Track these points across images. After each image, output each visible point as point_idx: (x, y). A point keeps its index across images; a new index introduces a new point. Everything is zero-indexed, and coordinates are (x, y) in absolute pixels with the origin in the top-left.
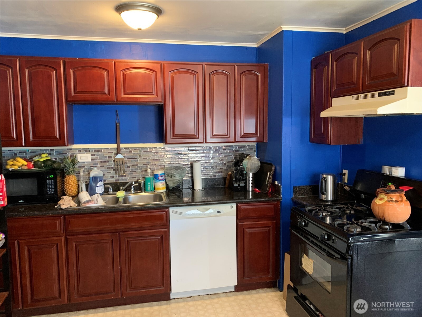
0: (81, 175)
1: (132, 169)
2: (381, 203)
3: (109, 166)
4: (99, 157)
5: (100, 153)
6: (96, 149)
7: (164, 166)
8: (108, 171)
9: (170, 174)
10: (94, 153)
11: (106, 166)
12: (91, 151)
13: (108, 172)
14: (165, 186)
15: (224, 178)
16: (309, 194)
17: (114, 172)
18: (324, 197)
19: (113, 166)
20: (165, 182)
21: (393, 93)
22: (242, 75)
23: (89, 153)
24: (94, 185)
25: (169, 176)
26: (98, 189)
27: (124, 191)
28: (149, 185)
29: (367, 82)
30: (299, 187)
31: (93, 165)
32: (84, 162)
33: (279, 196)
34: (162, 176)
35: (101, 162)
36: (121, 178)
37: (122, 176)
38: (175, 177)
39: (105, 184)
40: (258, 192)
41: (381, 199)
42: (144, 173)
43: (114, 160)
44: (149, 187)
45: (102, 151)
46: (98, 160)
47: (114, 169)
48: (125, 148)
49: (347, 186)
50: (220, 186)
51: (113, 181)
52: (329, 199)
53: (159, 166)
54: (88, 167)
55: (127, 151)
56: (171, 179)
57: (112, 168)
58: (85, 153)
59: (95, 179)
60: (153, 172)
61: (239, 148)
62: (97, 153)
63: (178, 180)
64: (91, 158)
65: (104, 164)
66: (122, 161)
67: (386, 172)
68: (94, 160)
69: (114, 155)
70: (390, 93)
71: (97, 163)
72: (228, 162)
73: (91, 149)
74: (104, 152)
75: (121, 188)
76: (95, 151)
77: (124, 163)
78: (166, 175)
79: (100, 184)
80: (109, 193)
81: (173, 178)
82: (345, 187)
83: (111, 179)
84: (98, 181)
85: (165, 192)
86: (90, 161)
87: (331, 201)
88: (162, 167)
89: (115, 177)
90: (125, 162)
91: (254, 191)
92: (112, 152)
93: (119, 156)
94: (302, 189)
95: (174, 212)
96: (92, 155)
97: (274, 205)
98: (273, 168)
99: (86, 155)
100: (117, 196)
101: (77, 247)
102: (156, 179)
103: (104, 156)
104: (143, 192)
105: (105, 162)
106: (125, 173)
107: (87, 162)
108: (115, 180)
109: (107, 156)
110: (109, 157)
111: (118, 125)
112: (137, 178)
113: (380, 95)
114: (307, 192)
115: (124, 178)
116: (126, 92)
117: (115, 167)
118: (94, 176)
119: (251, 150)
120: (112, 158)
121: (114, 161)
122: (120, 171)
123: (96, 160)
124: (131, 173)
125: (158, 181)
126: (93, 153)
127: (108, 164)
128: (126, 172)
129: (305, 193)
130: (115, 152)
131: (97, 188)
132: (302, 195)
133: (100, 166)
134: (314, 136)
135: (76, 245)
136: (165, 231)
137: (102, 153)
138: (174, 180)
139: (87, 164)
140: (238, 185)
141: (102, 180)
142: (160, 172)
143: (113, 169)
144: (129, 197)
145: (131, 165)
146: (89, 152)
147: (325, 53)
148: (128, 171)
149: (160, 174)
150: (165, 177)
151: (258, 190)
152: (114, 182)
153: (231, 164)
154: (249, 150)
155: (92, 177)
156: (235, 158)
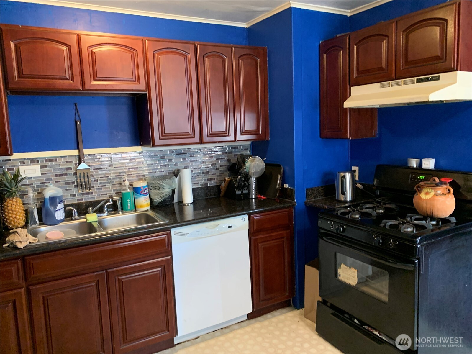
0: (30, 196)
1: (101, 183)
2: (429, 198)
3: (68, 181)
4: (53, 169)
5: (54, 164)
6: (47, 158)
7: (144, 176)
8: (67, 188)
9: (157, 186)
10: (46, 164)
11: (65, 181)
12: (40, 162)
13: (67, 190)
14: (149, 202)
15: (218, 185)
16: (321, 196)
17: (76, 188)
18: (342, 198)
19: (73, 181)
20: (149, 197)
21: (438, 78)
22: (240, 59)
23: (38, 165)
24: (51, 208)
25: (156, 188)
26: (59, 214)
27: (95, 214)
28: (129, 203)
29: (402, 68)
30: (312, 188)
31: (45, 182)
32: (31, 178)
33: (292, 201)
34: (146, 189)
35: (56, 175)
36: (85, 197)
37: (87, 194)
38: (163, 189)
39: (65, 206)
40: (262, 199)
41: (427, 194)
42: (117, 187)
43: (74, 172)
44: (129, 205)
45: (57, 161)
46: (52, 173)
47: (76, 184)
48: (89, 155)
49: (359, 183)
50: (213, 196)
51: (75, 201)
52: (348, 199)
53: (137, 176)
54: (37, 184)
55: (93, 159)
56: (159, 191)
57: (73, 183)
58: (31, 165)
59: (53, 200)
60: (132, 185)
61: (232, 148)
62: (49, 164)
63: (167, 193)
64: (41, 171)
65: (61, 179)
66: (87, 173)
67: (413, 165)
68: (46, 174)
69: (74, 165)
70: (434, 78)
71: (50, 178)
72: (221, 166)
73: (40, 158)
74: (61, 162)
75: (90, 210)
76: (46, 161)
77: (89, 176)
78: (151, 187)
79: (60, 206)
80: (73, 218)
81: (162, 191)
82: (357, 184)
83: (72, 198)
84: (58, 202)
85: (150, 209)
86: (40, 175)
87: (350, 202)
88: (142, 178)
89: (77, 195)
90: (91, 174)
91: (258, 198)
92: (72, 162)
93: (83, 166)
94: (314, 190)
95: (177, 234)
96: (42, 167)
97: (288, 212)
98: (282, 169)
99: (32, 167)
100: (88, 220)
101: (46, 300)
102: (138, 193)
103: (61, 167)
104: (120, 212)
105: (62, 175)
106: (91, 189)
107: (35, 177)
108: (78, 200)
109: (65, 167)
110: (68, 169)
111: (79, 123)
112: (108, 195)
113: (419, 81)
114: (319, 193)
115: (90, 196)
116: (97, 77)
117: (77, 182)
118: (50, 196)
119: (245, 151)
120: (73, 170)
121: (75, 174)
122: (84, 187)
123: (48, 173)
124: (99, 189)
125: (140, 196)
126: (44, 164)
127: (66, 178)
128: (93, 187)
129: (318, 195)
130: (76, 161)
131: (57, 213)
132: (315, 197)
133: (56, 182)
134: (326, 130)
135: (43, 297)
136: (168, 260)
137: (57, 163)
138: (163, 193)
139: (35, 179)
140: (241, 192)
141: (61, 201)
142: (142, 184)
143: (74, 185)
144: (104, 221)
145: (98, 178)
146: (37, 163)
147: (337, 36)
148: (95, 185)
149: (143, 187)
150: (149, 190)
151: (262, 196)
152: (77, 202)
153: (225, 168)
154: (243, 151)
155: (48, 197)
156: (228, 160)
